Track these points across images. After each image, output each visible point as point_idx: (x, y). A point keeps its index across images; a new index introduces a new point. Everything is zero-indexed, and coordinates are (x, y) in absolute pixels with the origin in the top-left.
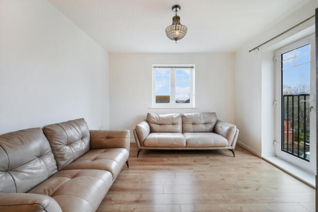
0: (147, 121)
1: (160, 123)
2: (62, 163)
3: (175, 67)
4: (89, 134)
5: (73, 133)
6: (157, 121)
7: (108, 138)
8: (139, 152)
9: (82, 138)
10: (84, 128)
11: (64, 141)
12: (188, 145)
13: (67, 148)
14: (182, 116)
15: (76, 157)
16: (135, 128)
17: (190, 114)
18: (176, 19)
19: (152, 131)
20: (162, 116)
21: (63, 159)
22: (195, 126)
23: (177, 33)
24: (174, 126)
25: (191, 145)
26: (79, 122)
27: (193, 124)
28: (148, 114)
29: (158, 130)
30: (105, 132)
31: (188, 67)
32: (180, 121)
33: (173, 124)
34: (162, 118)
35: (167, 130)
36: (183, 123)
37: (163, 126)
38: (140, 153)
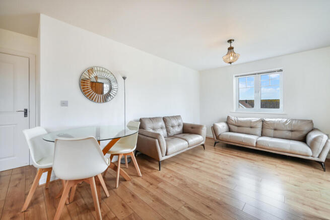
0: (227, 123)
1: (238, 125)
2: (170, 134)
3: (258, 74)
4: (182, 124)
5: (175, 122)
6: (235, 123)
7: (192, 128)
8: (215, 143)
9: (179, 126)
10: (180, 121)
11: (170, 125)
12: (258, 146)
13: (172, 128)
14: (263, 121)
15: (175, 133)
16: (212, 126)
17: (273, 120)
18: (231, 49)
19: (230, 130)
20: (240, 119)
21: (169, 132)
22: (276, 131)
23: (231, 58)
24: (252, 129)
25: (261, 146)
26: (177, 117)
27: (275, 129)
28: (228, 117)
29: (236, 131)
30: (191, 125)
31: (275, 72)
32: (260, 125)
33: (251, 127)
34: (240, 121)
35: (244, 131)
36: (263, 128)
37: (240, 128)
38: (217, 144)
